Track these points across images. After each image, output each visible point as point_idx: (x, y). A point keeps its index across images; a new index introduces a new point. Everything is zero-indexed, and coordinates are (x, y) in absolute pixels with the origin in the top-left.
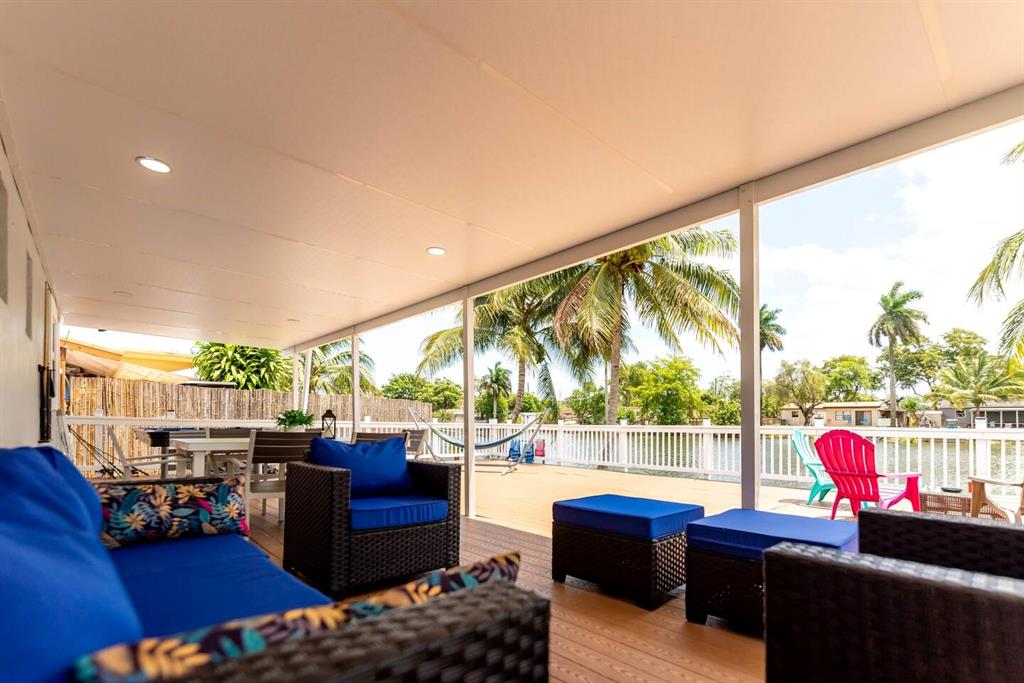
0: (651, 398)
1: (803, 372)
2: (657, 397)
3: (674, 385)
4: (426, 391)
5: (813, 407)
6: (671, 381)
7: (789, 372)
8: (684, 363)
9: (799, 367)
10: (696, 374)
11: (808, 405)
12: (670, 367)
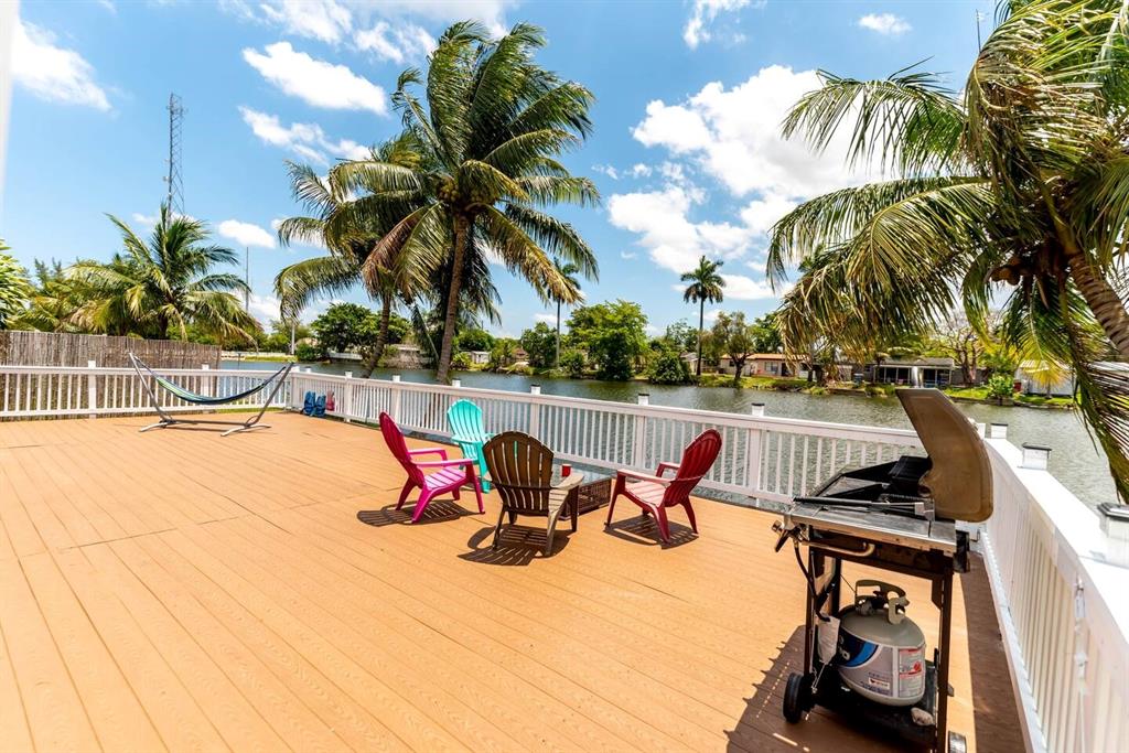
0: (598, 343)
1: (738, 325)
2: (604, 341)
3: (620, 330)
4: (367, 324)
5: (744, 358)
6: (617, 326)
7: (726, 323)
8: (632, 308)
9: (733, 319)
10: (643, 321)
11: (741, 356)
12: (619, 311)
